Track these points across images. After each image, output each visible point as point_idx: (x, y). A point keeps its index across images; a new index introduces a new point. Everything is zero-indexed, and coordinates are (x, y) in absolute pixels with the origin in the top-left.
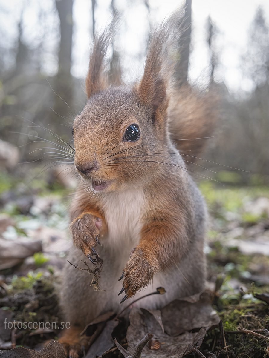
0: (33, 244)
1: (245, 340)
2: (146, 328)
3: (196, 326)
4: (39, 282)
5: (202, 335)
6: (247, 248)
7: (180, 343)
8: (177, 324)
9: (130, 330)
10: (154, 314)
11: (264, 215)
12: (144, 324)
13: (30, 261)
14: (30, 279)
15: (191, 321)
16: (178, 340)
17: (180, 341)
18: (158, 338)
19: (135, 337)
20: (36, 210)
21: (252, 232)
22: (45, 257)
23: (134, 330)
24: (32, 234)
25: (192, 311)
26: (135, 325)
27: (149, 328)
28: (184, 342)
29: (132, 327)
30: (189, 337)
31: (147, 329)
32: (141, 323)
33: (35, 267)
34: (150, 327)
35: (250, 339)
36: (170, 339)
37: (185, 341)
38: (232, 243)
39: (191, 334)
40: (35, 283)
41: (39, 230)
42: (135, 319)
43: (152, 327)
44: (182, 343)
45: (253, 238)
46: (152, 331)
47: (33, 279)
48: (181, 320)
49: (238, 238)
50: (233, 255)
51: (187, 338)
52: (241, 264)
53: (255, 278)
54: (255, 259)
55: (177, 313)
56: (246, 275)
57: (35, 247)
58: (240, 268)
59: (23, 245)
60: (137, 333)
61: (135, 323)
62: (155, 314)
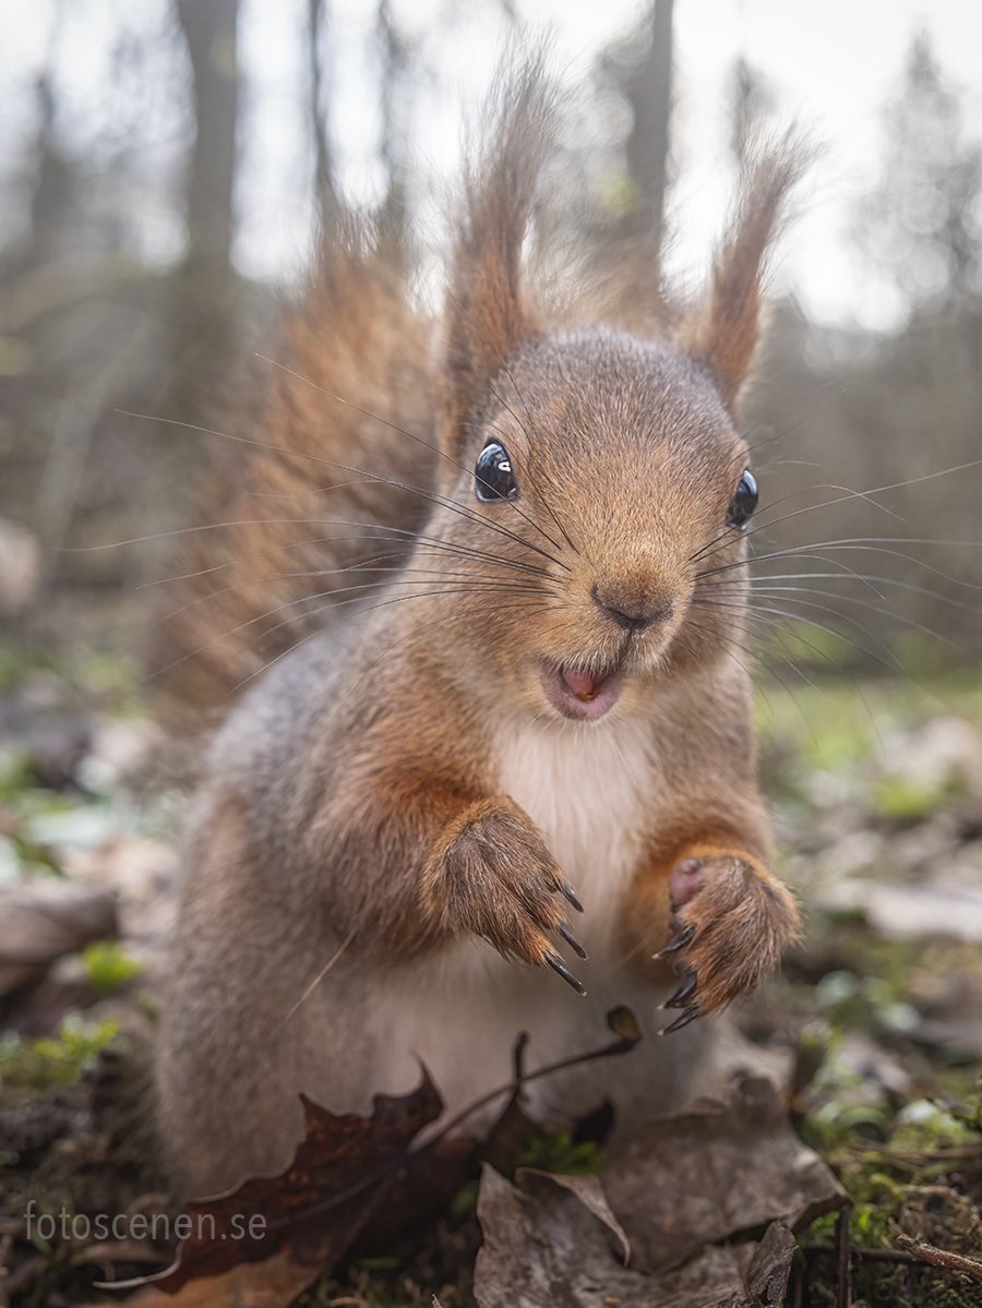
0: (81, 907)
1: (917, 1286)
2: (547, 1253)
3: (744, 1219)
4: (108, 1057)
5: (778, 1252)
6: (900, 912)
7: (688, 1296)
8: (668, 1221)
9: (485, 1262)
10: (577, 1191)
11: (956, 784)
12: (538, 1235)
13: (73, 969)
14: (69, 1047)
15: (721, 1203)
16: (680, 1286)
17: (687, 1288)
18: (598, 1286)
19: (509, 1290)
20: (100, 770)
21: (913, 849)
22: (132, 958)
23: (503, 1261)
24: (80, 862)
25: (720, 1163)
26: (502, 1242)
27: (559, 1252)
28: (704, 1288)
29: (494, 1249)
30: (720, 1266)
31: (553, 1255)
32: (524, 1231)
33: (90, 996)
34: (562, 1245)
35: (936, 1282)
36: (646, 1289)
37: (710, 1282)
38: (843, 893)
39: (728, 1253)
40: (90, 1064)
41: (107, 849)
42: (502, 1218)
43: (570, 1246)
44: (697, 1295)
45: (917, 876)
46: (571, 1261)
47: (83, 1048)
48: (679, 1203)
49: (863, 873)
50: (846, 941)
51: (714, 1270)
52: (879, 975)
53: (937, 1031)
54: (930, 955)
55: (661, 1178)
56: (900, 1018)
57: (90, 919)
58: (877, 991)
59: (44, 911)
60: (515, 1276)
61: (502, 1234)
62: (581, 1190)
